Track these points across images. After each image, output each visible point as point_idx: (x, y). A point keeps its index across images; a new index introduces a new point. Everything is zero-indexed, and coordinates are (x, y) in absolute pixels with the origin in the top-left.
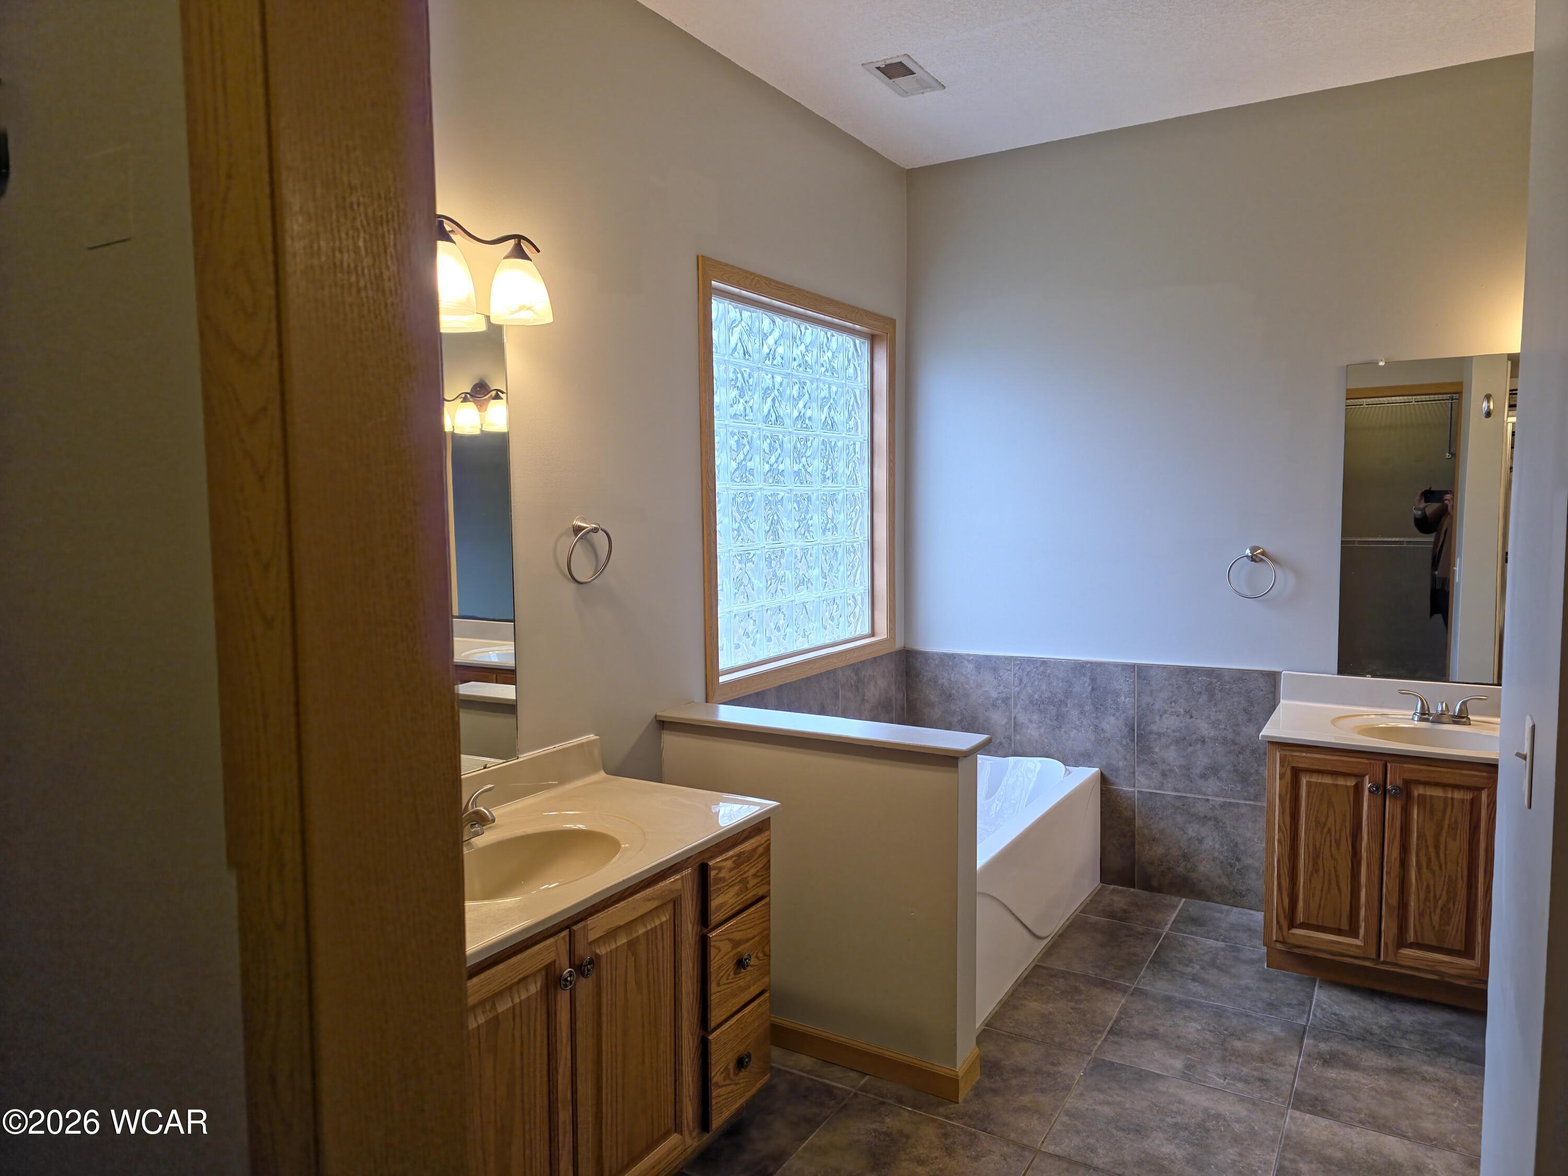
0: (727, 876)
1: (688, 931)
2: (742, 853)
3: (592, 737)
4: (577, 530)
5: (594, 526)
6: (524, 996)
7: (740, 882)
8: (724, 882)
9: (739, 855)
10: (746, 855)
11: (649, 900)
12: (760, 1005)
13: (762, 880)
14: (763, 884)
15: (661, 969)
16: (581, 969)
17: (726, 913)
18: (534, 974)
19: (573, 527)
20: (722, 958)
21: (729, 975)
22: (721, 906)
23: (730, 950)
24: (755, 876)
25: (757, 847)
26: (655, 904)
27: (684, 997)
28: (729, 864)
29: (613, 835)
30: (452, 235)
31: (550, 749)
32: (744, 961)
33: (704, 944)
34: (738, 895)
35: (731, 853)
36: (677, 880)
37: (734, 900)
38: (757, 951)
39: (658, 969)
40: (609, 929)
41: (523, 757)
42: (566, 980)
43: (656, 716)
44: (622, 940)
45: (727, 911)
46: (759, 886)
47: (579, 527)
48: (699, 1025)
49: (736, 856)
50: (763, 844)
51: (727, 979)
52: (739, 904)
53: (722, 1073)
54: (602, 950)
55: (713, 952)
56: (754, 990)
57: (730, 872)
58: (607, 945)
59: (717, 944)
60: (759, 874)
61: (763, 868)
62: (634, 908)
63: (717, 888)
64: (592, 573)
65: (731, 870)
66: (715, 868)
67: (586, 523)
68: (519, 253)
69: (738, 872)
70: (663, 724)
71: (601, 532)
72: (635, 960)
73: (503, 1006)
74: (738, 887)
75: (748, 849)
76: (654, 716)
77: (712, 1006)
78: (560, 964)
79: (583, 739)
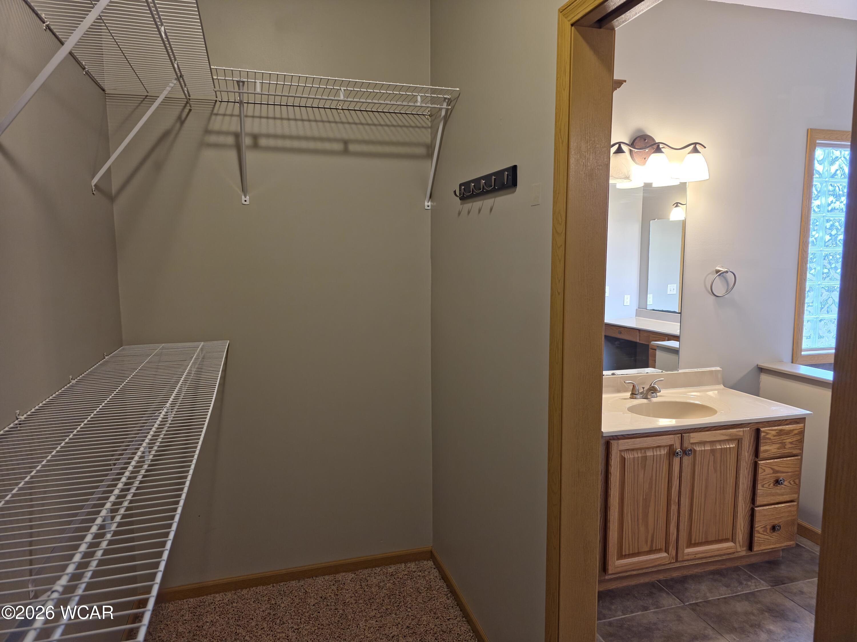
0: (772, 438)
1: (745, 455)
2: (784, 430)
3: (718, 369)
4: (717, 271)
5: (726, 270)
6: (658, 453)
7: (780, 443)
8: (770, 440)
9: (781, 430)
10: (785, 431)
11: (723, 435)
12: (790, 506)
13: (796, 447)
14: (796, 449)
15: (728, 467)
16: (685, 452)
17: (770, 455)
18: (664, 447)
19: (716, 271)
20: (766, 475)
21: (770, 485)
22: (766, 451)
23: (772, 473)
24: (791, 443)
25: (793, 430)
26: (727, 438)
27: (740, 484)
28: (774, 433)
29: (715, 409)
30: (663, 150)
31: (696, 370)
32: (779, 481)
33: (755, 466)
34: (778, 449)
35: (776, 428)
36: (740, 431)
37: (775, 450)
38: (790, 480)
39: (727, 467)
40: (701, 441)
41: (681, 371)
42: (678, 453)
43: (757, 365)
44: (708, 448)
45: (770, 454)
46: (794, 449)
47: (719, 270)
48: (750, 502)
49: (778, 430)
50: (798, 429)
51: (769, 486)
52: (779, 454)
53: (762, 528)
54: (698, 448)
55: (760, 471)
56: (787, 498)
57: (774, 436)
58: (700, 447)
59: (763, 468)
60: (794, 443)
61: (797, 441)
62: (715, 436)
63: (765, 442)
64: (724, 292)
65: (775, 436)
66: (764, 432)
67: (723, 269)
68: (695, 150)
69: (779, 438)
70: (761, 370)
71: (729, 273)
72: (714, 458)
73: (649, 453)
74: (779, 445)
75: (787, 429)
76: (756, 364)
77: (758, 495)
78: (676, 447)
79: (713, 369)
